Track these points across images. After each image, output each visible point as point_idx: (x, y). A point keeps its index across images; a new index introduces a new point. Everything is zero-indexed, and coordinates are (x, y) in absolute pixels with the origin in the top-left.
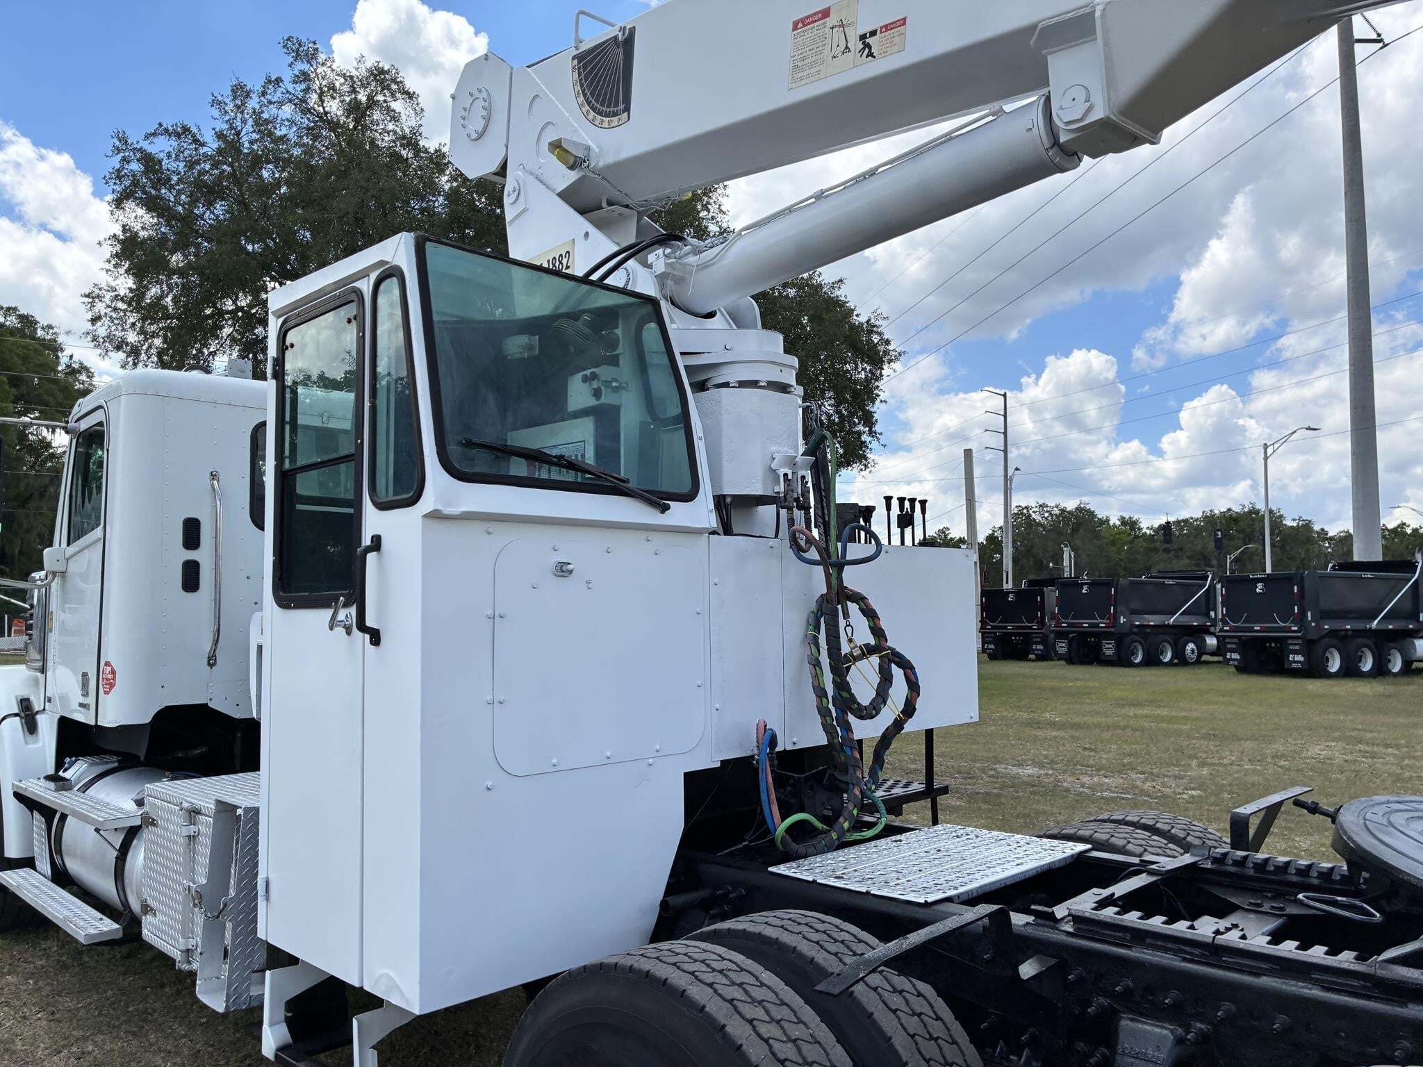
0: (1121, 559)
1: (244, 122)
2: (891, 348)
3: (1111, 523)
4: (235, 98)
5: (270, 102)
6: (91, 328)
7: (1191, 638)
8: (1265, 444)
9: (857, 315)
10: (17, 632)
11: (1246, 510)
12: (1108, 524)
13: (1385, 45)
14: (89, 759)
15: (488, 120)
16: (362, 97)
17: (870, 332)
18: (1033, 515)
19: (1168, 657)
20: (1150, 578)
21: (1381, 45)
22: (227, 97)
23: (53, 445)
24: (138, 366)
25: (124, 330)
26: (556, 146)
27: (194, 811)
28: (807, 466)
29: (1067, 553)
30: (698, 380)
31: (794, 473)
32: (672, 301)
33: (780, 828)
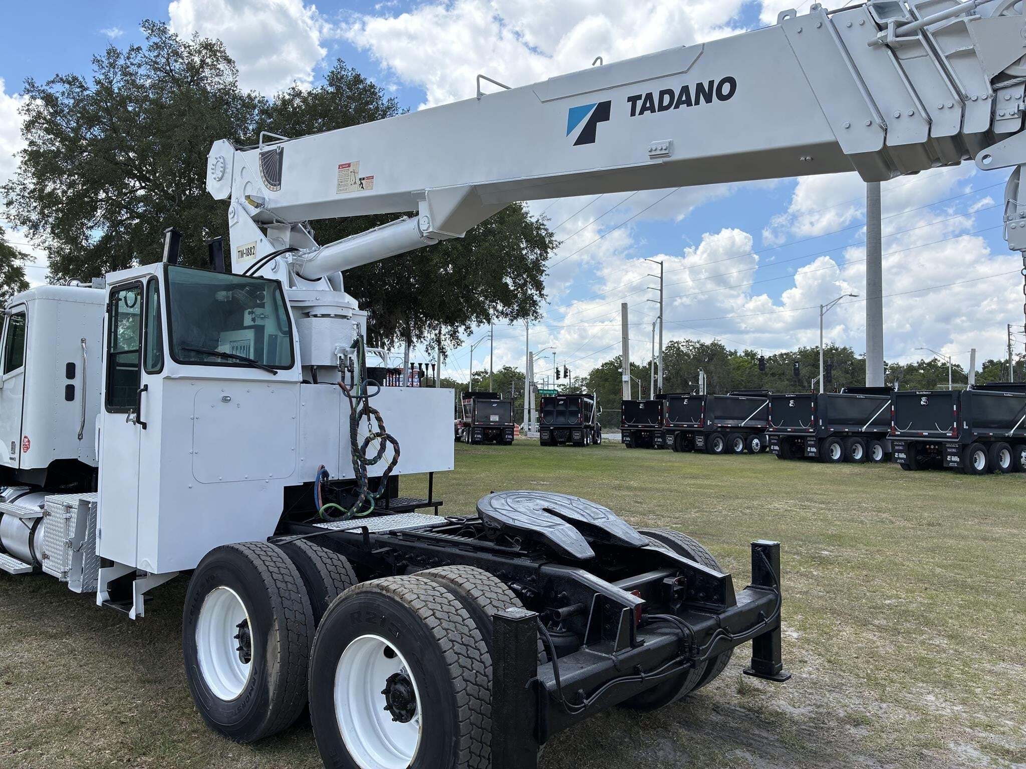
0: (742, 380)
1: (115, 74)
2: (553, 239)
3: (738, 355)
4: (108, 59)
5: (132, 64)
6: (6, 210)
7: (757, 436)
8: (822, 305)
9: (531, 217)
12: (736, 355)
14: (14, 488)
15: (224, 172)
16: (197, 59)
17: (538, 229)
18: (682, 348)
19: (740, 448)
20: (731, 395)
22: (104, 57)
24: (36, 236)
25: (29, 211)
26: (248, 197)
27: (69, 507)
28: (353, 352)
29: (702, 376)
30: (305, 312)
31: (346, 356)
32: (297, 273)
33: (322, 508)
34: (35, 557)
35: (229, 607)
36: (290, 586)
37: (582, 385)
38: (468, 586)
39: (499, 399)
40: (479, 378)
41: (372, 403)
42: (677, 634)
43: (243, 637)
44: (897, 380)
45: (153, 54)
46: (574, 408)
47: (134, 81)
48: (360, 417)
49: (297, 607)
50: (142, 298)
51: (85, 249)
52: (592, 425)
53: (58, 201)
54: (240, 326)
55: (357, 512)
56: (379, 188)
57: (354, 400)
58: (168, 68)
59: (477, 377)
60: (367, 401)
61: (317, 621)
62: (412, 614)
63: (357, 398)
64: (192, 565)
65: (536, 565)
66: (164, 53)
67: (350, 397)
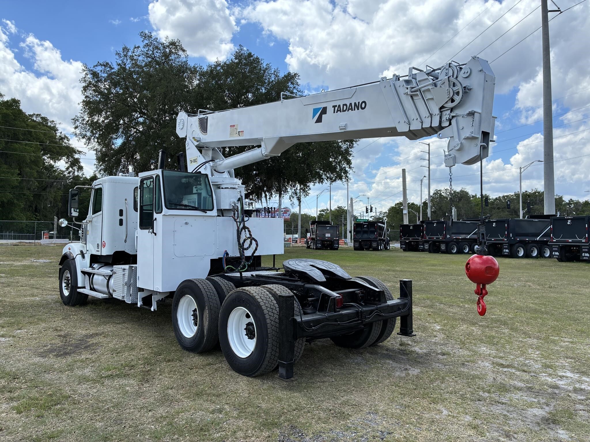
1: (127, 60)
3: (477, 197)
4: (124, 52)
5: (136, 55)
6: (75, 131)
7: (477, 244)
8: (520, 168)
10: (45, 238)
11: (534, 191)
12: (476, 197)
13: (561, 12)
14: (99, 263)
15: (183, 126)
16: (167, 50)
18: (442, 193)
19: (467, 250)
21: (560, 12)
22: (121, 51)
23: (54, 167)
24: (90, 144)
25: (86, 131)
26: (194, 138)
27: (124, 269)
28: (238, 203)
29: (454, 210)
30: (218, 187)
31: (235, 205)
32: (215, 170)
33: (226, 268)
34: (109, 292)
35: (189, 304)
36: (211, 294)
37: (384, 216)
38: (275, 290)
39: (331, 224)
40: (324, 213)
41: (246, 224)
42: (356, 311)
43: (195, 315)
44: (559, 211)
45: (145, 50)
46: (372, 229)
47: (136, 63)
48: (242, 230)
49: (214, 301)
50: (153, 184)
51: (114, 150)
52: (384, 239)
53: (100, 126)
54: (191, 193)
55: (240, 270)
56: (246, 136)
57: (238, 223)
58: (153, 56)
59: (322, 212)
60: (244, 224)
61: (221, 304)
62: (253, 298)
63: (240, 222)
64: (174, 289)
65: (303, 284)
66: (151, 48)
67: (237, 222)
